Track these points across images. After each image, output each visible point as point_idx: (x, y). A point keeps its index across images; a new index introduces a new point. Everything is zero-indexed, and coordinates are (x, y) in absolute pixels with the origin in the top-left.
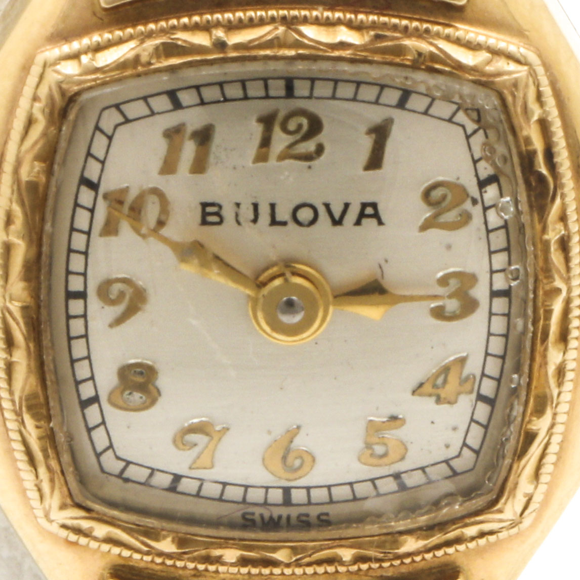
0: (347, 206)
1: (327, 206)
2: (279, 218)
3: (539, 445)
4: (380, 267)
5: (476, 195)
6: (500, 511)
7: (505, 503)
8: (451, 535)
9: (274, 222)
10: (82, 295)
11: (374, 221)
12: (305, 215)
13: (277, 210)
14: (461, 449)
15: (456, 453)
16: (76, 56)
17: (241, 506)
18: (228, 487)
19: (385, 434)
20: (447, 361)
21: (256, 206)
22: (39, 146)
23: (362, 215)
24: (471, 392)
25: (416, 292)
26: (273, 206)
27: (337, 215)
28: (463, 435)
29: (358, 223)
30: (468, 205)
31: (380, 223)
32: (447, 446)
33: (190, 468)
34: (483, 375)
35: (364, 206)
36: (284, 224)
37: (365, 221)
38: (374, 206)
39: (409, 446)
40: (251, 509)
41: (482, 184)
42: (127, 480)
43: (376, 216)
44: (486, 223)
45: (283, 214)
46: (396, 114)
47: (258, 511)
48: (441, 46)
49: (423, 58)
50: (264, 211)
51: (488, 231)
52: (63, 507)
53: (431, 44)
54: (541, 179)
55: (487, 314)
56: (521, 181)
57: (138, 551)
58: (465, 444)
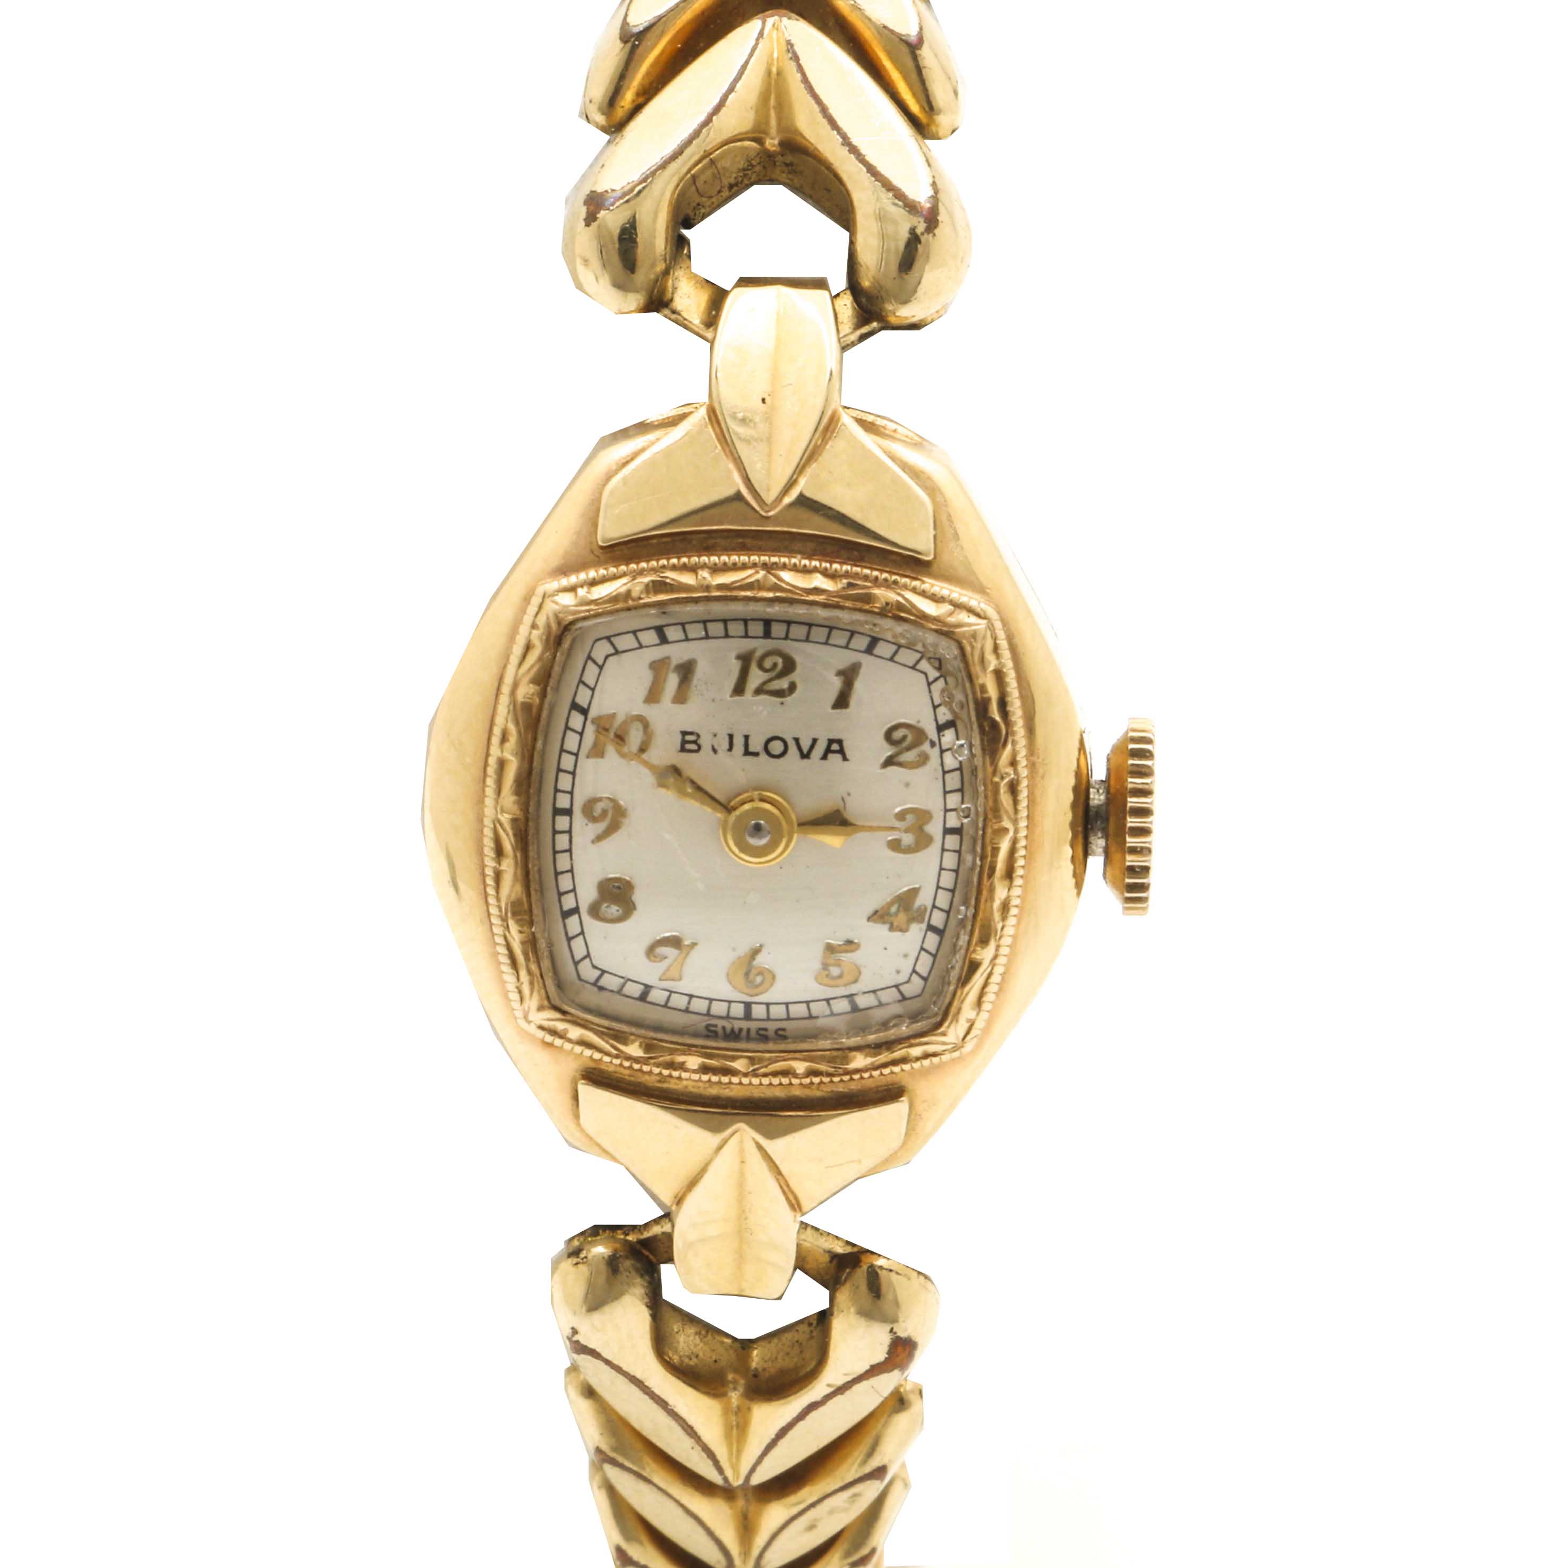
0: (815, 741)
1: (797, 740)
2: (751, 749)
3: (982, 975)
4: (843, 799)
5: (935, 739)
6: (944, 1034)
7: (949, 1027)
8: (897, 1054)
10: (568, 812)
11: (839, 756)
12: (777, 747)
13: (750, 742)
14: (911, 975)
15: (906, 979)
16: (572, 589)
17: (706, 1018)
18: (694, 999)
19: (841, 956)
20: (901, 891)
21: (731, 737)
22: (535, 669)
23: (828, 751)
24: (922, 922)
25: (875, 824)
26: (747, 738)
27: (805, 751)
28: (913, 962)
29: (824, 757)
30: (926, 747)
31: (845, 759)
32: (898, 972)
33: (660, 980)
34: (934, 906)
35: (831, 742)
36: (756, 754)
37: (830, 756)
38: (840, 742)
39: (864, 971)
40: (714, 1022)
41: (941, 728)
42: (601, 989)
43: (841, 751)
44: (942, 764)
45: (756, 744)
46: (865, 659)
47: (721, 1023)
48: (907, 596)
49: (890, 606)
50: (739, 742)
51: (944, 773)
52: (541, 1008)
53: (899, 594)
54: (994, 724)
55: (940, 850)
56: (975, 726)
57: (607, 1054)
58: (914, 971)
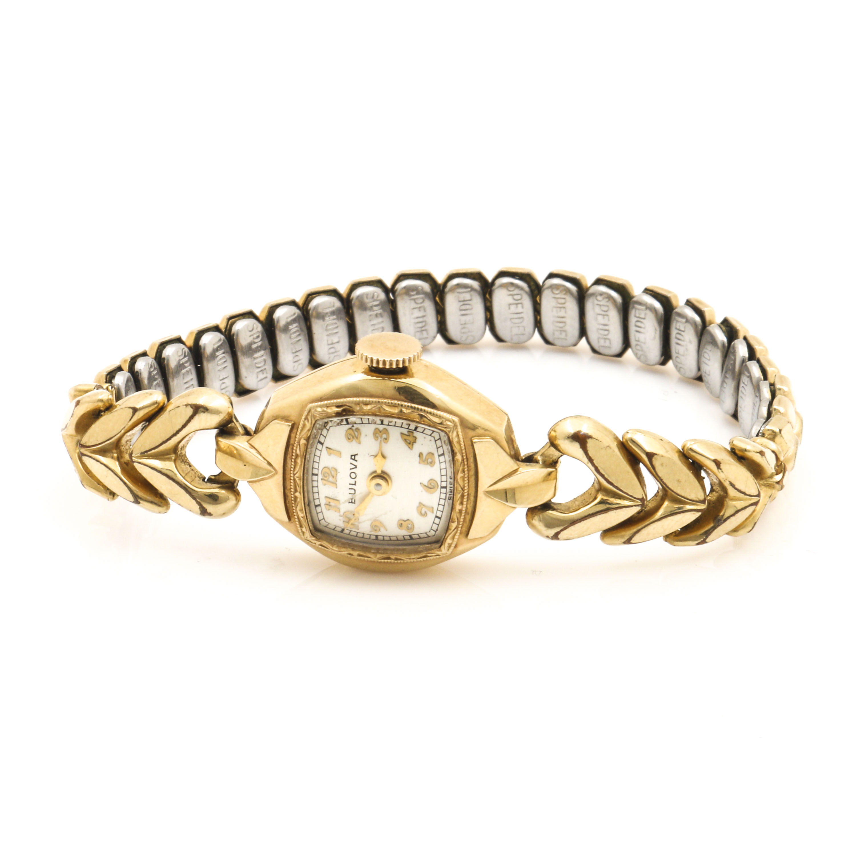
0: (351, 464)
1: (351, 469)
2: (354, 483)
4: (370, 456)
5: (351, 425)
9: (355, 484)
10: (377, 536)
11: (356, 456)
12: (353, 476)
13: (351, 483)
14: (432, 436)
15: (433, 438)
17: (446, 500)
18: (440, 503)
19: (424, 458)
20: (402, 439)
21: (350, 489)
23: (354, 459)
24: (413, 432)
26: (350, 484)
27: (354, 467)
28: (427, 436)
29: (356, 461)
30: (354, 428)
31: (357, 455)
32: (430, 440)
33: (433, 513)
34: (408, 428)
35: (351, 459)
36: (355, 482)
37: (356, 459)
38: (352, 456)
39: (430, 451)
40: (447, 497)
41: (348, 423)
42: (437, 530)
43: (355, 455)
44: (360, 424)
45: (353, 482)
46: (325, 445)
47: (448, 496)
50: (352, 487)
51: (362, 423)
52: (441, 551)
54: (344, 410)
55: (388, 426)
57: (456, 532)
58: (430, 435)
